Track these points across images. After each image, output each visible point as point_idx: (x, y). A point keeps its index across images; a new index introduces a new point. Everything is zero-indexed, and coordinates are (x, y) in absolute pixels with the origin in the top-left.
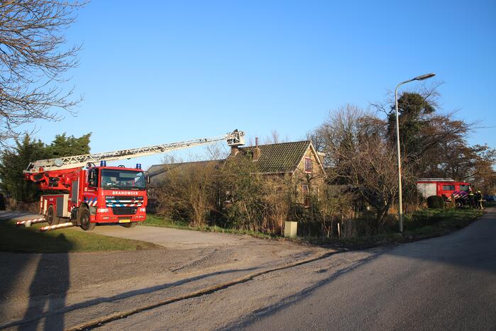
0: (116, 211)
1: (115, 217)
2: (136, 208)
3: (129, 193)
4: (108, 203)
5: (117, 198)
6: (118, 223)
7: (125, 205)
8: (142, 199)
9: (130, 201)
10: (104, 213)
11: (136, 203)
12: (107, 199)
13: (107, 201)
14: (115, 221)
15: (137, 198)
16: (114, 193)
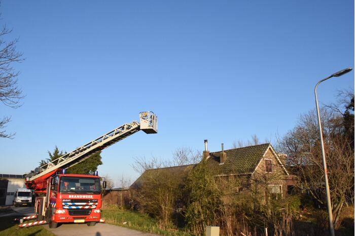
0: (71, 212)
1: (71, 217)
2: (91, 209)
3: (84, 197)
4: (64, 206)
5: (73, 201)
6: (73, 223)
7: (80, 207)
8: (97, 202)
9: (85, 204)
10: (61, 214)
11: (91, 206)
12: (64, 202)
13: (63, 204)
14: (71, 221)
15: (91, 200)
16: (70, 196)
